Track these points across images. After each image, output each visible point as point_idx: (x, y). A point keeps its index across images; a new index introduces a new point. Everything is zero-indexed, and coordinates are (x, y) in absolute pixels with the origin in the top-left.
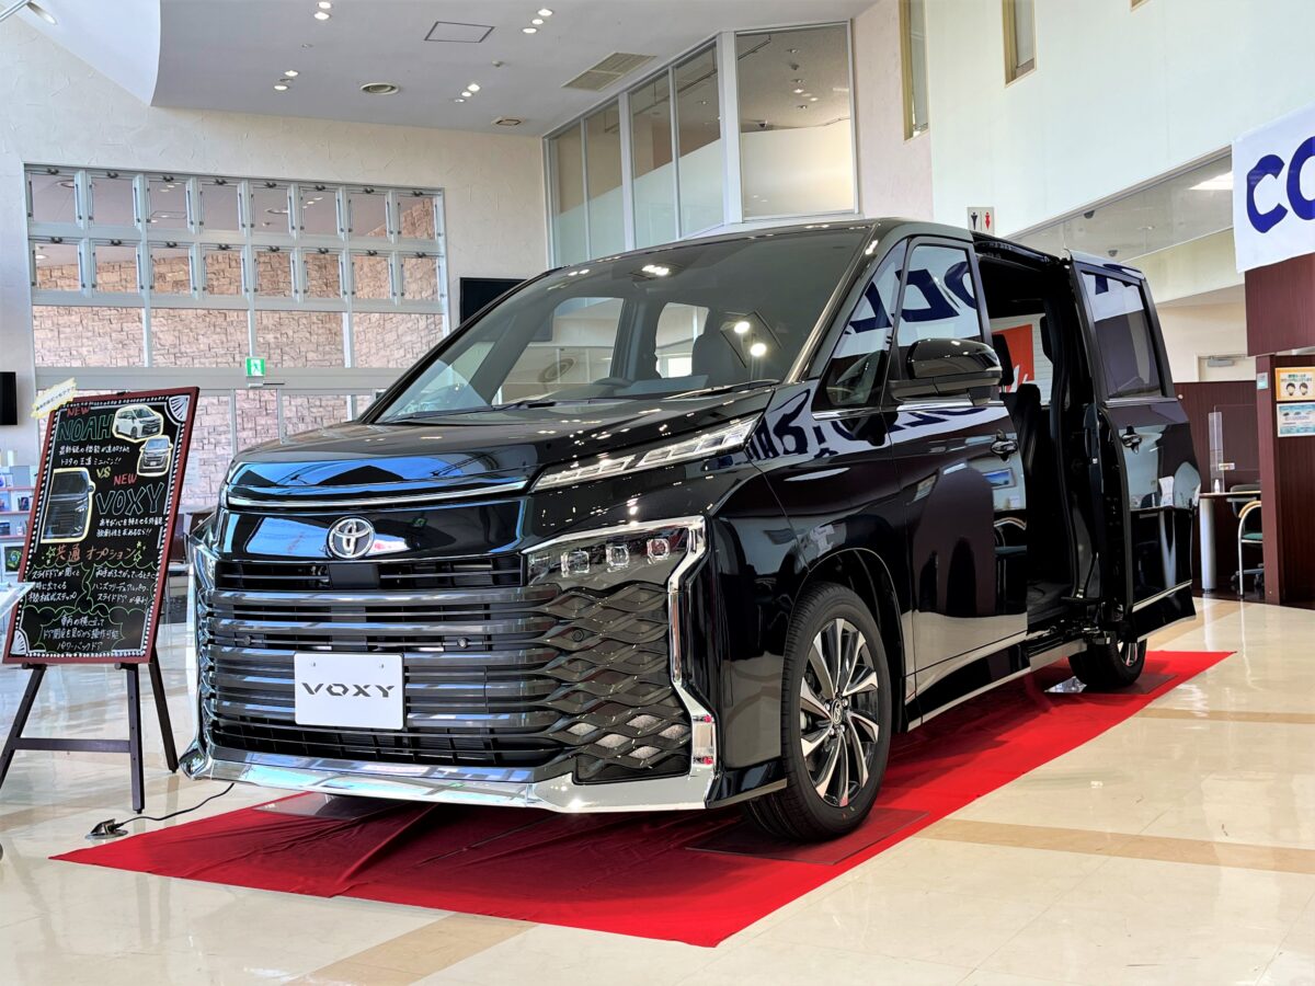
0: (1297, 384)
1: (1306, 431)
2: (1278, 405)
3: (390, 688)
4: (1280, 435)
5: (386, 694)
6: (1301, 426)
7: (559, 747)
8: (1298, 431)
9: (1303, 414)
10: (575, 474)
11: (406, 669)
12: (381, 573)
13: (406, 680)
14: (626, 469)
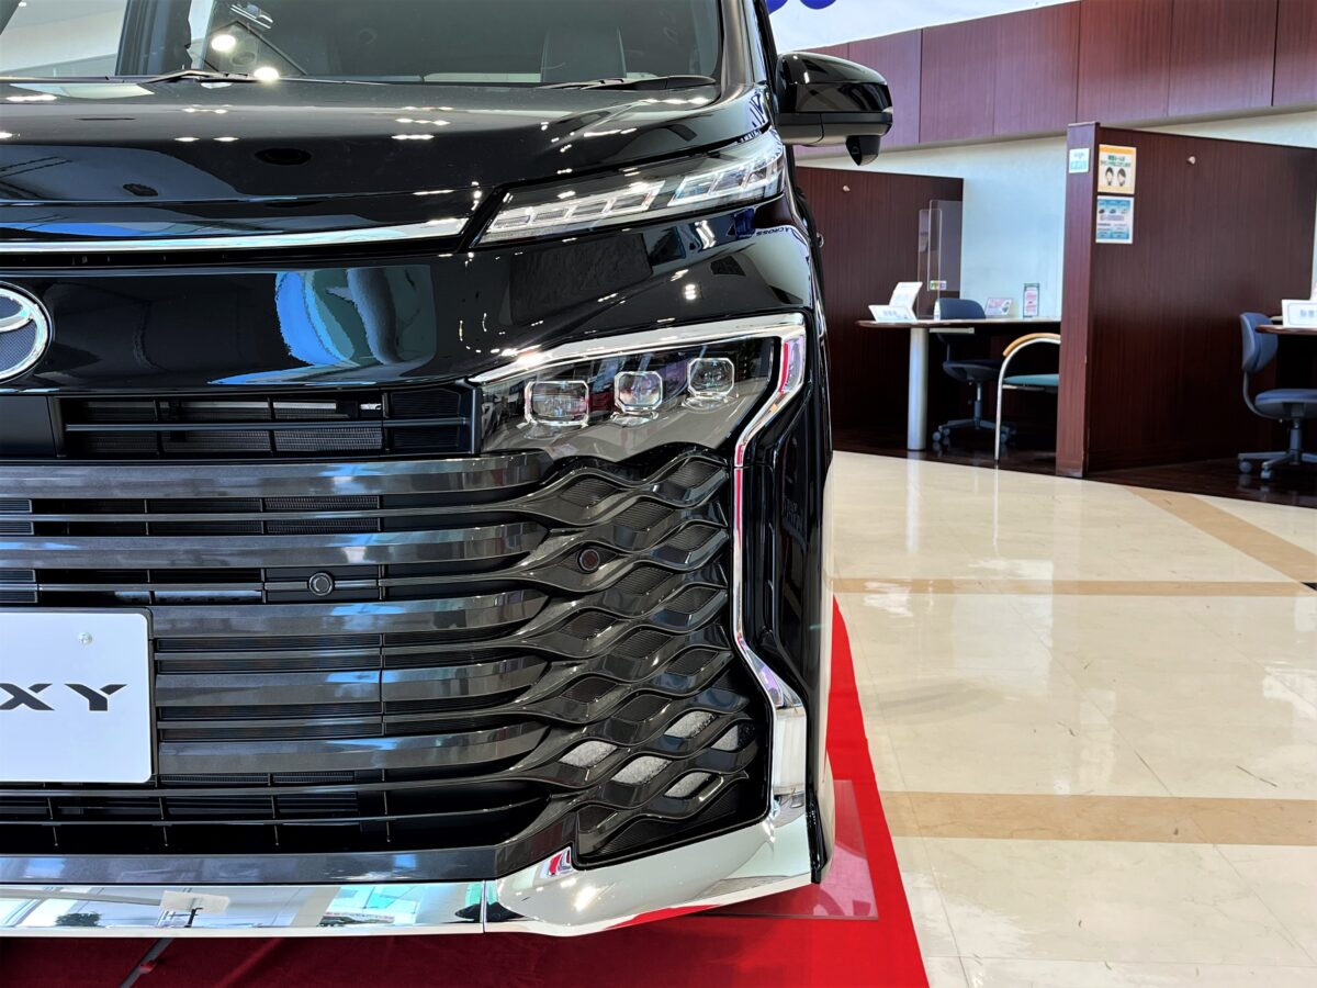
0: (1116, 170)
1: (1119, 237)
2: (1099, 197)
3: (111, 689)
4: (1098, 241)
5: (98, 703)
6: (1115, 229)
7: (533, 796)
8: (1111, 237)
9: (1118, 213)
10: (567, 211)
11: (156, 644)
12: (67, 419)
13: (157, 668)
14: (652, 208)
